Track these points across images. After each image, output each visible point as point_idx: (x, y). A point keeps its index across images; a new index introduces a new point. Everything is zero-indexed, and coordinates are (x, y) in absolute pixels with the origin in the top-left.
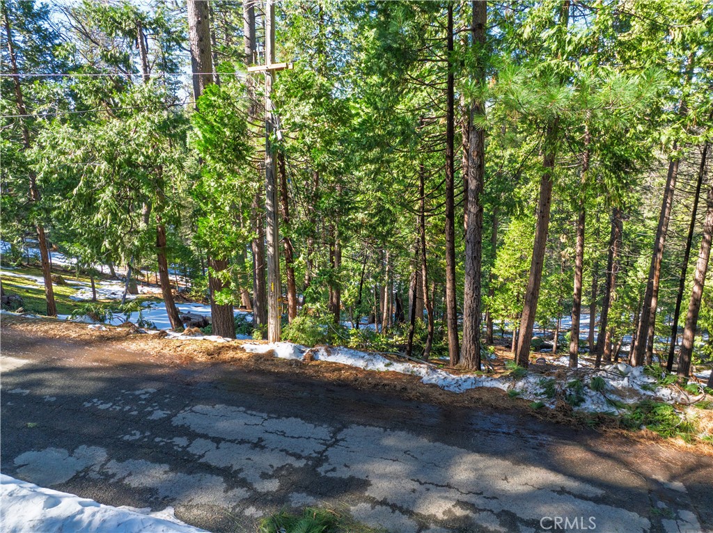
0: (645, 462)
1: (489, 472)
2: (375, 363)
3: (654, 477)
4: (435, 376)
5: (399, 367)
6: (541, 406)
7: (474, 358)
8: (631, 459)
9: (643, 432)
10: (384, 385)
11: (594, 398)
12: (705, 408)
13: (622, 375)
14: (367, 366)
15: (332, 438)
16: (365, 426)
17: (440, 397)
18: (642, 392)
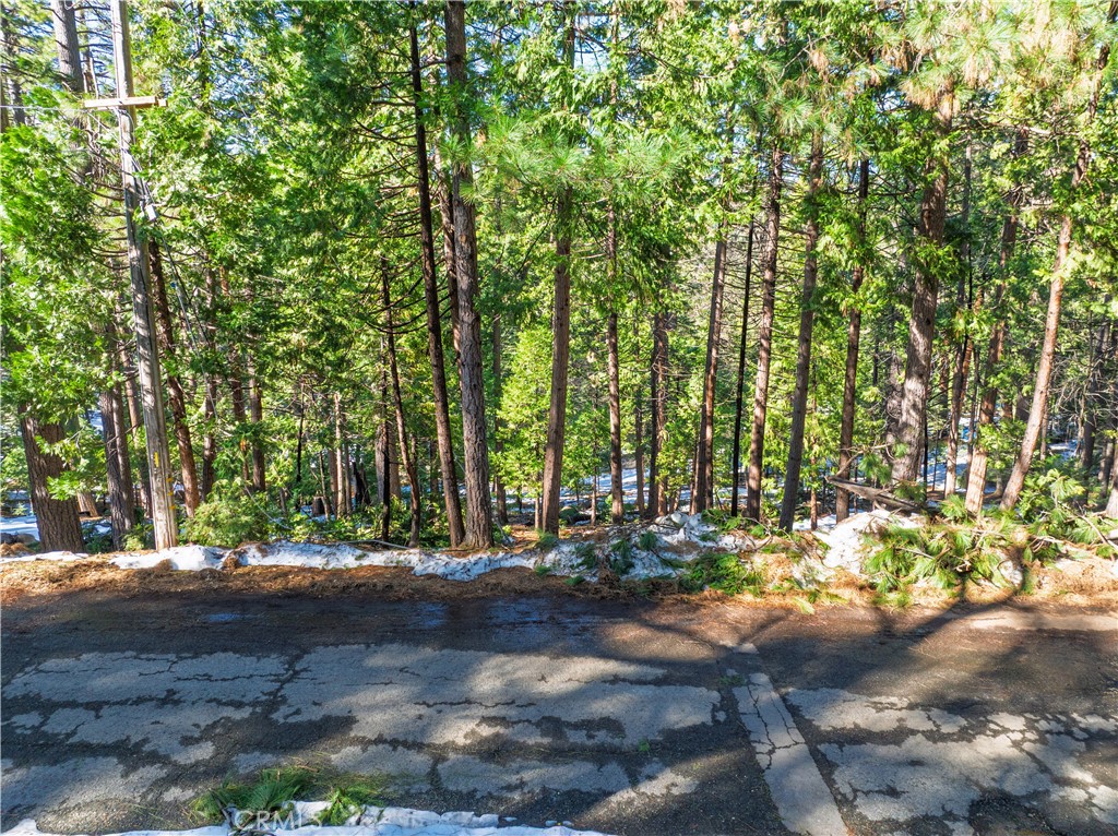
0: (711, 628)
1: (520, 674)
2: (341, 558)
3: (721, 643)
4: (432, 563)
5: (377, 559)
6: (580, 581)
7: (485, 531)
8: (694, 627)
9: (706, 593)
10: (358, 586)
11: (646, 560)
12: (773, 552)
13: (677, 527)
14: (327, 564)
15: (287, 670)
16: (337, 646)
17: (443, 590)
18: (702, 544)
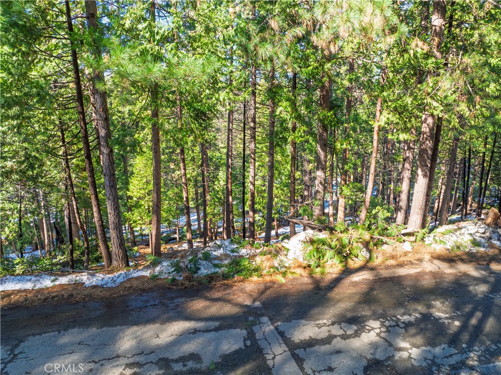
0: (239, 296)
1: (145, 336)
2: (42, 282)
3: (245, 303)
4: (95, 279)
5: (63, 280)
6: (174, 280)
7: (122, 259)
8: (232, 297)
9: (235, 279)
10: (53, 297)
11: (206, 265)
12: (265, 255)
13: (219, 247)
14: (35, 286)
15: (9, 355)
16: (40, 334)
17: (101, 294)
18: (232, 254)
